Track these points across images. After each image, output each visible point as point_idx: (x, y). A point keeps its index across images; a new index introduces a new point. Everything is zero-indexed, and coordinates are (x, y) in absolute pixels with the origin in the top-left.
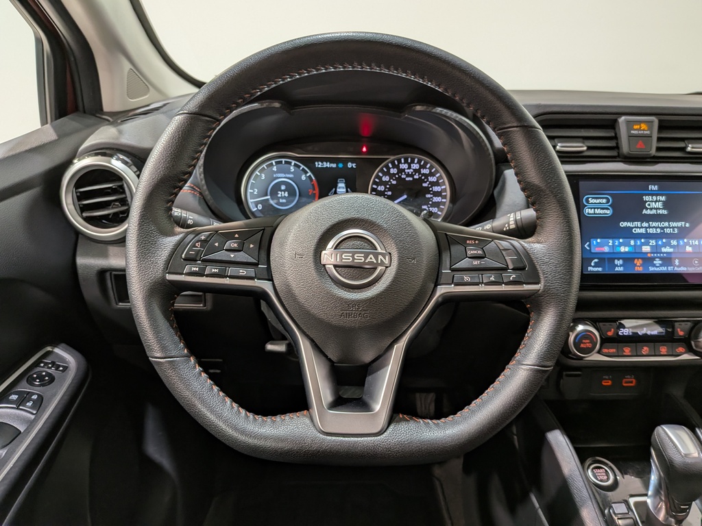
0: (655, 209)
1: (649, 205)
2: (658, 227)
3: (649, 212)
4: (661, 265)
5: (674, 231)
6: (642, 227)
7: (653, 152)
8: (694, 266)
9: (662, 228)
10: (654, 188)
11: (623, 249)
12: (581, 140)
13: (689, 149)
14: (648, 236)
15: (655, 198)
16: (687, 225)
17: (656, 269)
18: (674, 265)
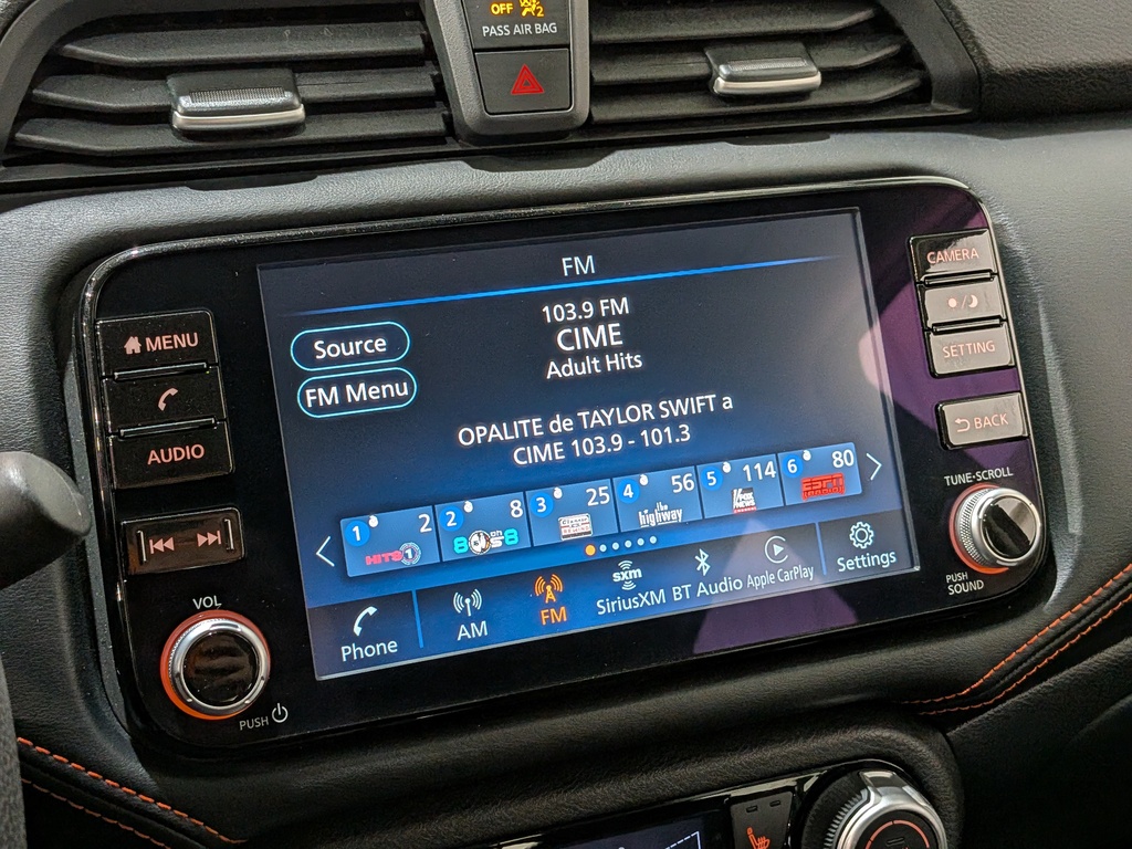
0: (593, 352)
1: (569, 339)
2: (615, 428)
3: (570, 369)
4: (641, 586)
5: (677, 433)
6: (550, 438)
7: (582, 106)
8: (773, 569)
9: (631, 431)
10: (585, 265)
11: (478, 544)
12: (285, 74)
13: (721, 85)
14: (575, 472)
15: (589, 309)
16: (728, 403)
17: (623, 605)
18: (697, 578)
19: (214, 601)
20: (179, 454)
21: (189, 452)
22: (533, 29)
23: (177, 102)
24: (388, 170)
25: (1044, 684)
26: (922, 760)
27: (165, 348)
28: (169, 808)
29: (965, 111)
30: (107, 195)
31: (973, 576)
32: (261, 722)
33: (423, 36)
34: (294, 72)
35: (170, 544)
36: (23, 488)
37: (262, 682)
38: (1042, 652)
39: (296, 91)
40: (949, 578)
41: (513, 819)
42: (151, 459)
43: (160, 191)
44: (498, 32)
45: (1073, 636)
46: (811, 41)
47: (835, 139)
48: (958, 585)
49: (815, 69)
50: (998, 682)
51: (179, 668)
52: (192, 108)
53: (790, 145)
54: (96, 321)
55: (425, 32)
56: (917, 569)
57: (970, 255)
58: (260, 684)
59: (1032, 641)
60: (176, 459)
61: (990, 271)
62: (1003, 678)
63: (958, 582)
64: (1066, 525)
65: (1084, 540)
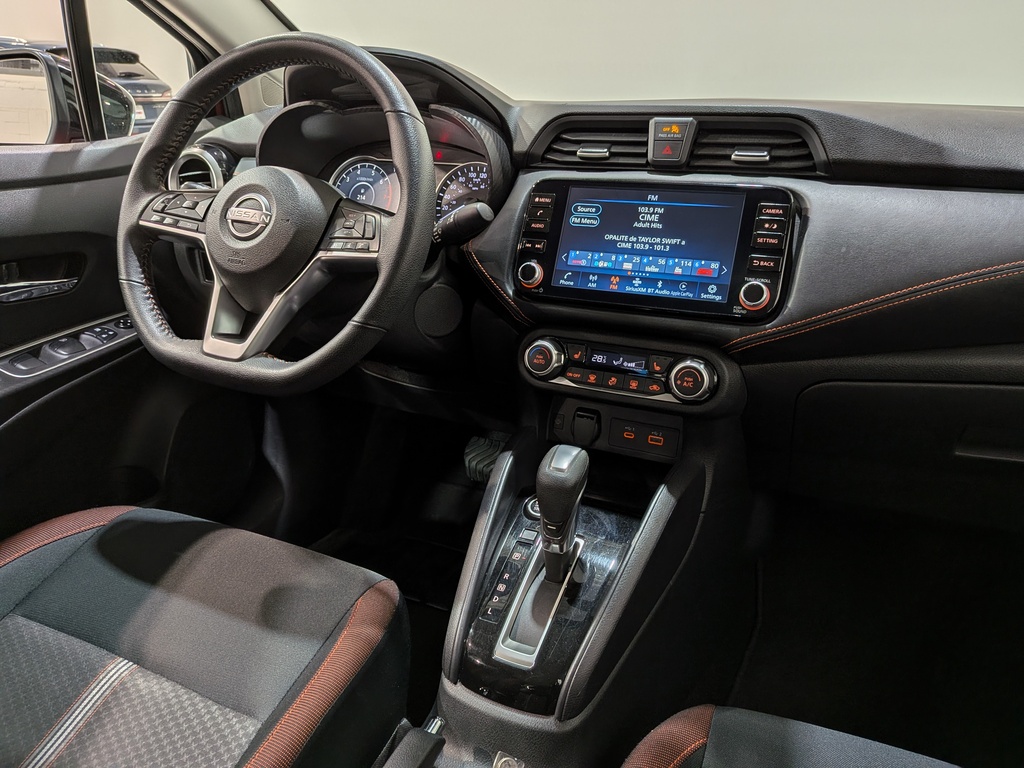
0: (649, 222)
1: (643, 217)
2: (648, 243)
3: (641, 225)
4: (640, 286)
5: (665, 248)
6: (629, 242)
8: (680, 291)
9: (652, 245)
10: (654, 198)
11: (601, 264)
13: (733, 156)
14: (632, 252)
15: (651, 209)
16: (683, 243)
17: (633, 289)
18: (656, 288)
20: (538, 226)
21: (541, 226)
23: (580, 149)
27: (544, 201)
28: (513, 301)
31: (744, 308)
32: (537, 290)
34: (611, 144)
35: (530, 245)
39: (610, 149)
40: (735, 307)
42: (532, 226)
44: (663, 136)
46: (775, 147)
49: (769, 156)
52: (582, 152)
63: (737, 309)
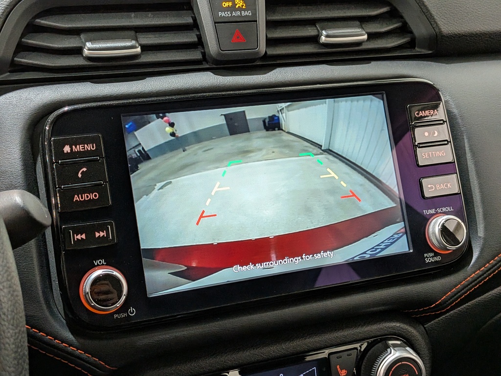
19: (103, 261)
20: (87, 197)
21: (92, 196)
22: (241, 14)
23: (85, 45)
24: (178, 75)
25: (467, 304)
26: (414, 336)
27: (81, 150)
28: (83, 353)
29: (430, 52)
30: (54, 85)
31: (436, 254)
32: (123, 315)
33: (192, 17)
34: (136, 32)
35: (84, 236)
36: (22, 205)
37: (125, 297)
38: (467, 288)
39: (137, 40)
40: (425, 255)
41: (234, 361)
42: (75, 199)
43: (78, 84)
44: (226, 15)
45: (480, 282)
46: (363, 20)
47: (373, 63)
48: (429, 258)
49: (364, 32)
50: (447, 301)
51: (88, 290)
52: (91, 47)
53: (354, 66)
54: (51, 138)
55: (193, 15)
56: (411, 251)
57: (434, 113)
58: (123, 298)
59: (462, 283)
60: (86, 199)
61: (443, 120)
62: (449, 300)
63: (429, 257)
64: (477, 232)
65: (485, 239)
